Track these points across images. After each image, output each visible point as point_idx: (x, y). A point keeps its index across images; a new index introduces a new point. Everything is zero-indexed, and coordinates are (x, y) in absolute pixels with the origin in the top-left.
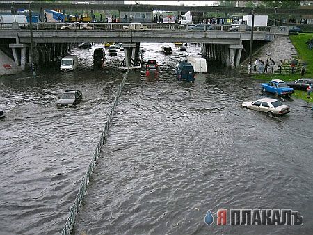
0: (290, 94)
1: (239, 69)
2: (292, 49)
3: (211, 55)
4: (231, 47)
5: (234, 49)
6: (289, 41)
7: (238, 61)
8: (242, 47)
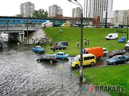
0: (44, 51)
1: (24, 42)
2: (44, 33)
3: (12, 37)
4: (20, 33)
5: (21, 34)
6: (43, 30)
7: (23, 40)
8: (24, 33)
